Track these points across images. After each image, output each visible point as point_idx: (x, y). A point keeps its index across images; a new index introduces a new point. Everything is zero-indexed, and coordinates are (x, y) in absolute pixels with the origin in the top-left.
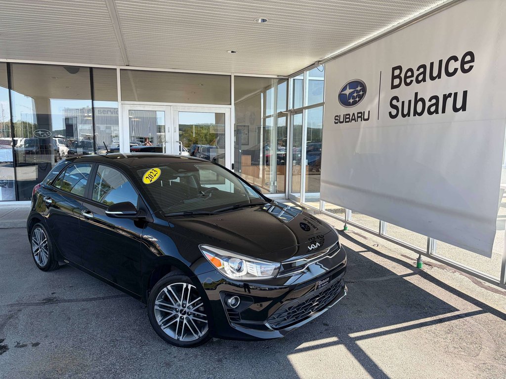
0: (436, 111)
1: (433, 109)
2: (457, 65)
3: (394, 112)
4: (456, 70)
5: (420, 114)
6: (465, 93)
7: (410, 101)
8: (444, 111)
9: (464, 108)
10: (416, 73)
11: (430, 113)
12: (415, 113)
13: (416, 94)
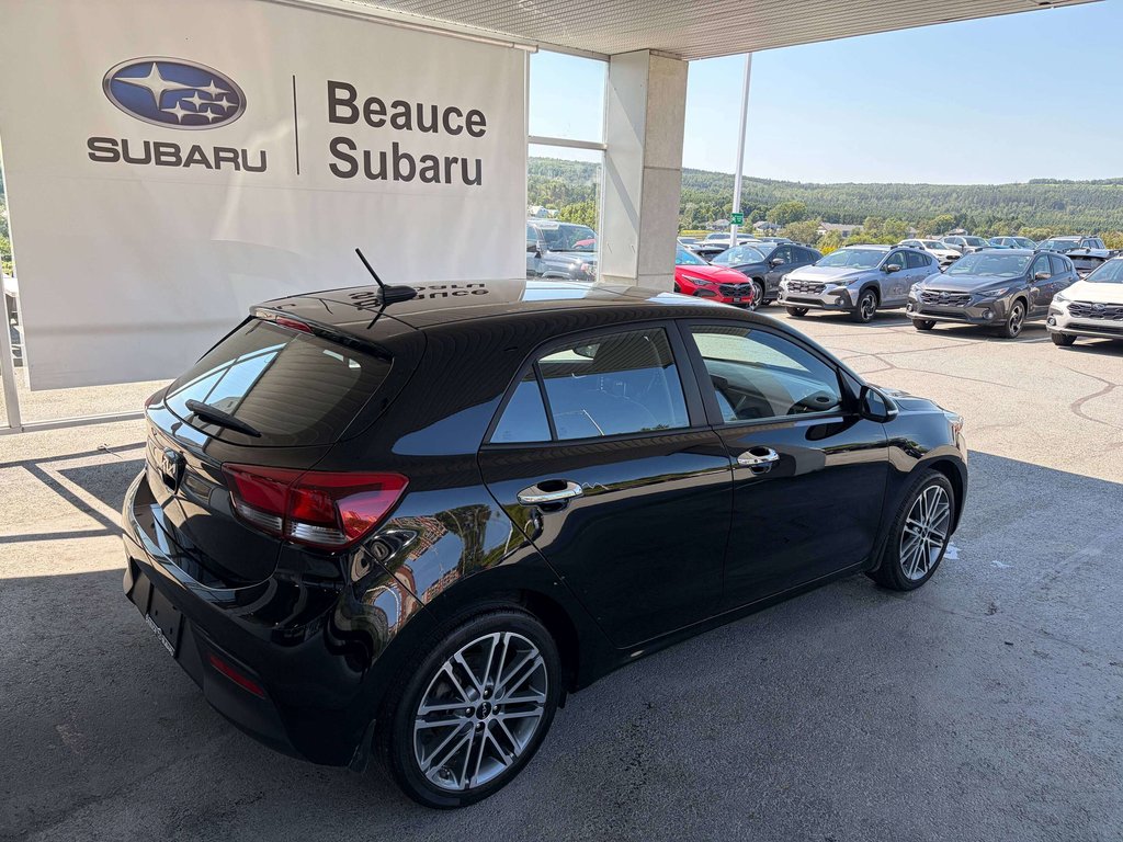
0: (436, 178)
1: (430, 174)
2: (462, 121)
3: (345, 166)
4: (460, 128)
5: (409, 178)
6: (478, 162)
7: (383, 155)
8: (448, 180)
9: (478, 180)
10: (391, 111)
11: (424, 179)
12: (397, 175)
13: (396, 146)
